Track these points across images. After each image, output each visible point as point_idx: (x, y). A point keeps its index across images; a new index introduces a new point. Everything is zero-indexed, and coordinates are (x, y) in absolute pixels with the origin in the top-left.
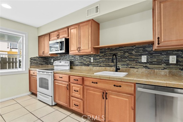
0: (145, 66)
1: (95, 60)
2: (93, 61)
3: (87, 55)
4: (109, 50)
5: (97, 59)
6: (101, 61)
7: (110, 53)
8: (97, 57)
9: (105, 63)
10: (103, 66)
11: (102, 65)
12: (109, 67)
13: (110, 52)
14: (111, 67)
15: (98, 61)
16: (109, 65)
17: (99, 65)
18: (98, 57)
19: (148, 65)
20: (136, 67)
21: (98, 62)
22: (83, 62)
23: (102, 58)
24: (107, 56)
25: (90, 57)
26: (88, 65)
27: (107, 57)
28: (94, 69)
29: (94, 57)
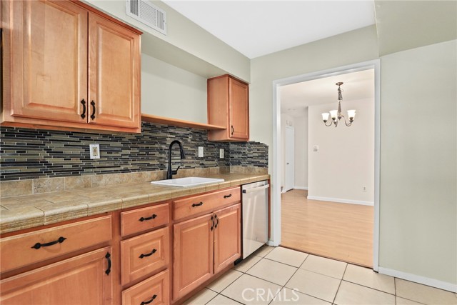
0: (201, 162)
1: (105, 154)
2: (98, 157)
3: (68, 133)
4: (150, 129)
5: (116, 149)
6: (127, 157)
7: (151, 137)
8: (112, 144)
9: (138, 162)
10: (134, 170)
11: (130, 167)
12: (149, 169)
13: (150, 134)
14: (154, 169)
15: (119, 155)
16: (149, 164)
17: (122, 168)
18: (119, 144)
19: (205, 162)
20: (192, 166)
21: (116, 158)
22: (48, 160)
23: (129, 146)
24: (142, 143)
25: (83, 143)
26: (76, 171)
27: (145, 146)
28: (103, 182)
29: (101, 143)
